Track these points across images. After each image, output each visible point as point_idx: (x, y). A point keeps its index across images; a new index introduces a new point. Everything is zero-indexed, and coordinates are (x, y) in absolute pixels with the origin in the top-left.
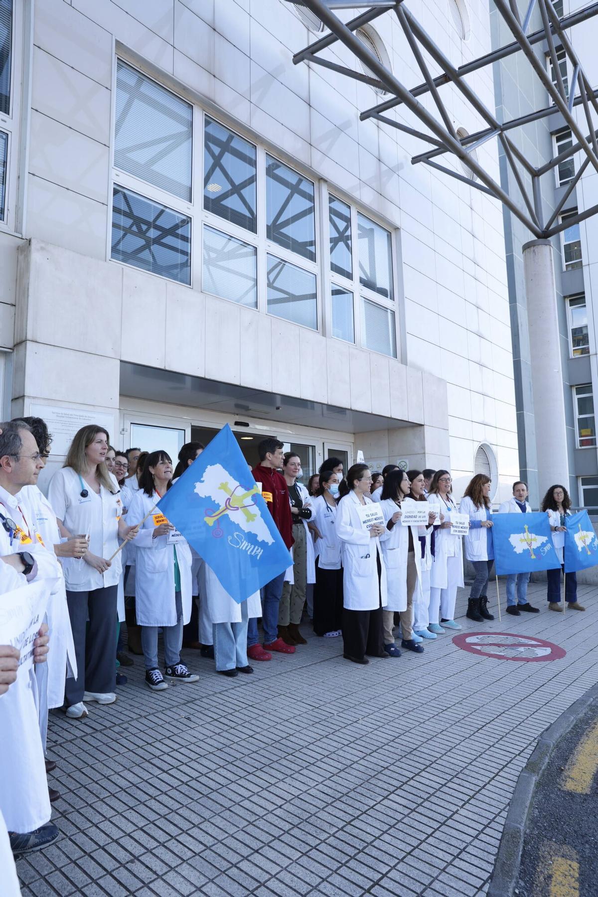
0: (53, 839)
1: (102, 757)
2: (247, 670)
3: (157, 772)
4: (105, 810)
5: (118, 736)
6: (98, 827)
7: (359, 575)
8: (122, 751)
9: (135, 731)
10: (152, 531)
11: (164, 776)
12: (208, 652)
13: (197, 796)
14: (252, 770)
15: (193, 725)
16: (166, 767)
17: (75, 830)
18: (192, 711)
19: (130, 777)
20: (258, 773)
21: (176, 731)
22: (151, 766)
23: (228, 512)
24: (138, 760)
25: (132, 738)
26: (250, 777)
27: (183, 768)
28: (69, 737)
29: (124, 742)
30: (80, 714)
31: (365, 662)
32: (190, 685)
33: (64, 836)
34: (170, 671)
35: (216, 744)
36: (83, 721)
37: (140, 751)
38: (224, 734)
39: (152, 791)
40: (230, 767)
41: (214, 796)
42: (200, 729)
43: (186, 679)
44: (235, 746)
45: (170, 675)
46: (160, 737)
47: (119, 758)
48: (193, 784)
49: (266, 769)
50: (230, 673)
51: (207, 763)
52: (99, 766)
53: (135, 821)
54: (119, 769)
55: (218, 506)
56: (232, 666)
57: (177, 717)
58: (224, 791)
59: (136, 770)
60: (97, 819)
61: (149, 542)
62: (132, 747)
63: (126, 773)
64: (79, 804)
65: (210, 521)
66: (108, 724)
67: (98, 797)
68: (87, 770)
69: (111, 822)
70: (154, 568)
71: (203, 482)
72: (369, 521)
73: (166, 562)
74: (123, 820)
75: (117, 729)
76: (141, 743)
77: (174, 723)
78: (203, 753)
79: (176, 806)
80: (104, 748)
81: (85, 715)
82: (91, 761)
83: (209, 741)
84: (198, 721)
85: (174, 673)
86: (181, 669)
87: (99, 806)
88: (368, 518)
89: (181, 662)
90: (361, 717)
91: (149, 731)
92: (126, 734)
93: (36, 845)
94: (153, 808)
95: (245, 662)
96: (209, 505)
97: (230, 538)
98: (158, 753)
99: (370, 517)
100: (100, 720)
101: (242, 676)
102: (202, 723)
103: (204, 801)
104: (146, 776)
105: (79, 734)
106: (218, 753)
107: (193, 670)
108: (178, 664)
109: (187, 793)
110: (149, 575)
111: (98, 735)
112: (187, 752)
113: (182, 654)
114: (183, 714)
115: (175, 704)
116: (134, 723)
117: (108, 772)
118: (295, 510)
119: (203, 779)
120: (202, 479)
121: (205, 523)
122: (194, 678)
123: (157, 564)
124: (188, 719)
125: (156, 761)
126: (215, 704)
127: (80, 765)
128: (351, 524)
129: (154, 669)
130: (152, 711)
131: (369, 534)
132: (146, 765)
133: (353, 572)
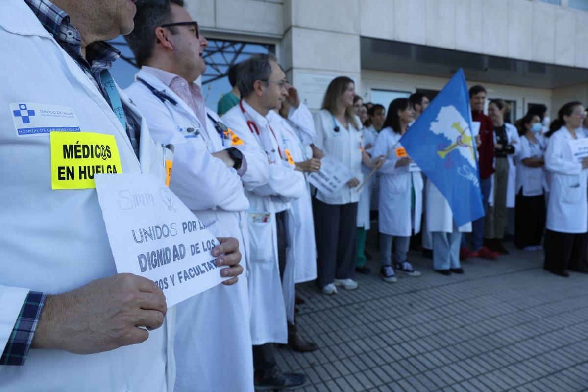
0: (302, 383)
1: (344, 326)
2: (459, 271)
3: (384, 345)
4: (341, 368)
5: (356, 312)
6: (335, 382)
7: (566, 202)
8: (359, 323)
9: (369, 309)
10: (394, 162)
11: (389, 349)
12: (429, 254)
13: (415, 372)
14: (463, 357)
15: (414, 311)
16: (391, 342)
17: (319, 380)
18: (414, 300)
19: (363, 345)
20: (469, 361)
21: (400, 314)
22: (378, 339)
23: (459, 147)
24: (369, 332)
25: (366, 314)
26: (461, 363)
27: (404, 345)
28: (322, 307)
29: (360, 316)
30: (331, 292)
31: (566, 275)
32: (413, 279)
33: (310, 383)
34: (398, 266)
35: (432, 329)
36: (333, 296)
37: (372, 326)
38: (440, 322)
39: (378, 360)
40: (443, 351)
41: (429, 374)
42: (419, 314)
43: (411, 274)
44: (448, 333)
45: (398, 269)
46: (387, 317)
47: (355, 329)
48: (412, 360)
49: (475, 358)
50: (445, 273)
51: (424, 344)
52: (340, 333)
53: (364, 383)
54: (355, 337)
55: (450, 142)
56: (447, 267)
57: (401, 302)
58: (438, 371)
59: (368, 340)
60: (335, 374)
61: (391, 170)
62: (366, 321)
63: (360, 342)
64: (324, 360)
65: (442, 155)
66: (350, 302)
67: (337, 357)
68: (332, 335)
69: (346, 380)
70: (396, 189)
71: (437, 121)
72: (581, 154)
73: (405, 186)
74: (355, 380)
75: (356, 306)
76: (373, 320)
77: (399, 307)
78: (421, 335)
79: (397, 377)
80: (345, 320)
81: (334, 293)
82: (335, 328)
83: (426, 325)
84: (418, 308)
85: (401, 268)
86: (407, 265)
87: (337, 364)
88: (580, 151)
89: (407, 261)
90: (566, 325)
91: (380, 311)
92: (362, 311)
93: (290, 386)
94: (379, 374)
95: (457, 265)
96: (442, 141)
97: (459, 169)
98: (385, 330)
99: (583, 151)
100: (345, 298)
101: (455, 277)
102: (421, 309)
103: (420, 376)
104: (375, 347)
105: (329, 306)
106: (434, 337)
107: (416, 266)
108: (404, 262)
109: (406, 367)
110: (390, 195)
111: (343, 309)
112: (408, 332)
113: (408, 254)
114: (407, 301)
115: (400, 292)
116: (369, 303)
117: (347, 339)
118: (499, 146)
119: (420, 358)
120: (437, 119)
121: (438, 157)
122: (417, 273)
123: (398, 187)
124: (411, 305)
125: (383, 336)
126: (432, 296)
127: (327, 330)
128: (561, 157)
129: (388, 266)
130: (383, 295)
131: (580, 165)
132: (375, 338)
133: (561, 199)
